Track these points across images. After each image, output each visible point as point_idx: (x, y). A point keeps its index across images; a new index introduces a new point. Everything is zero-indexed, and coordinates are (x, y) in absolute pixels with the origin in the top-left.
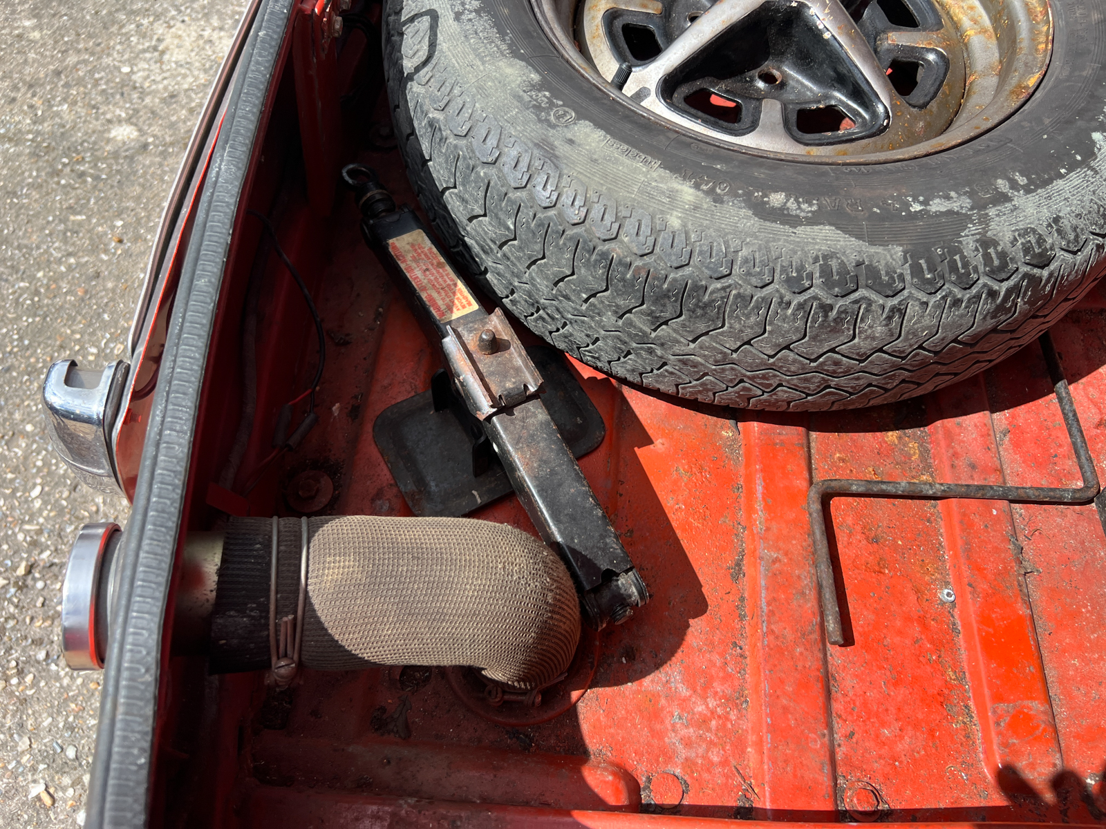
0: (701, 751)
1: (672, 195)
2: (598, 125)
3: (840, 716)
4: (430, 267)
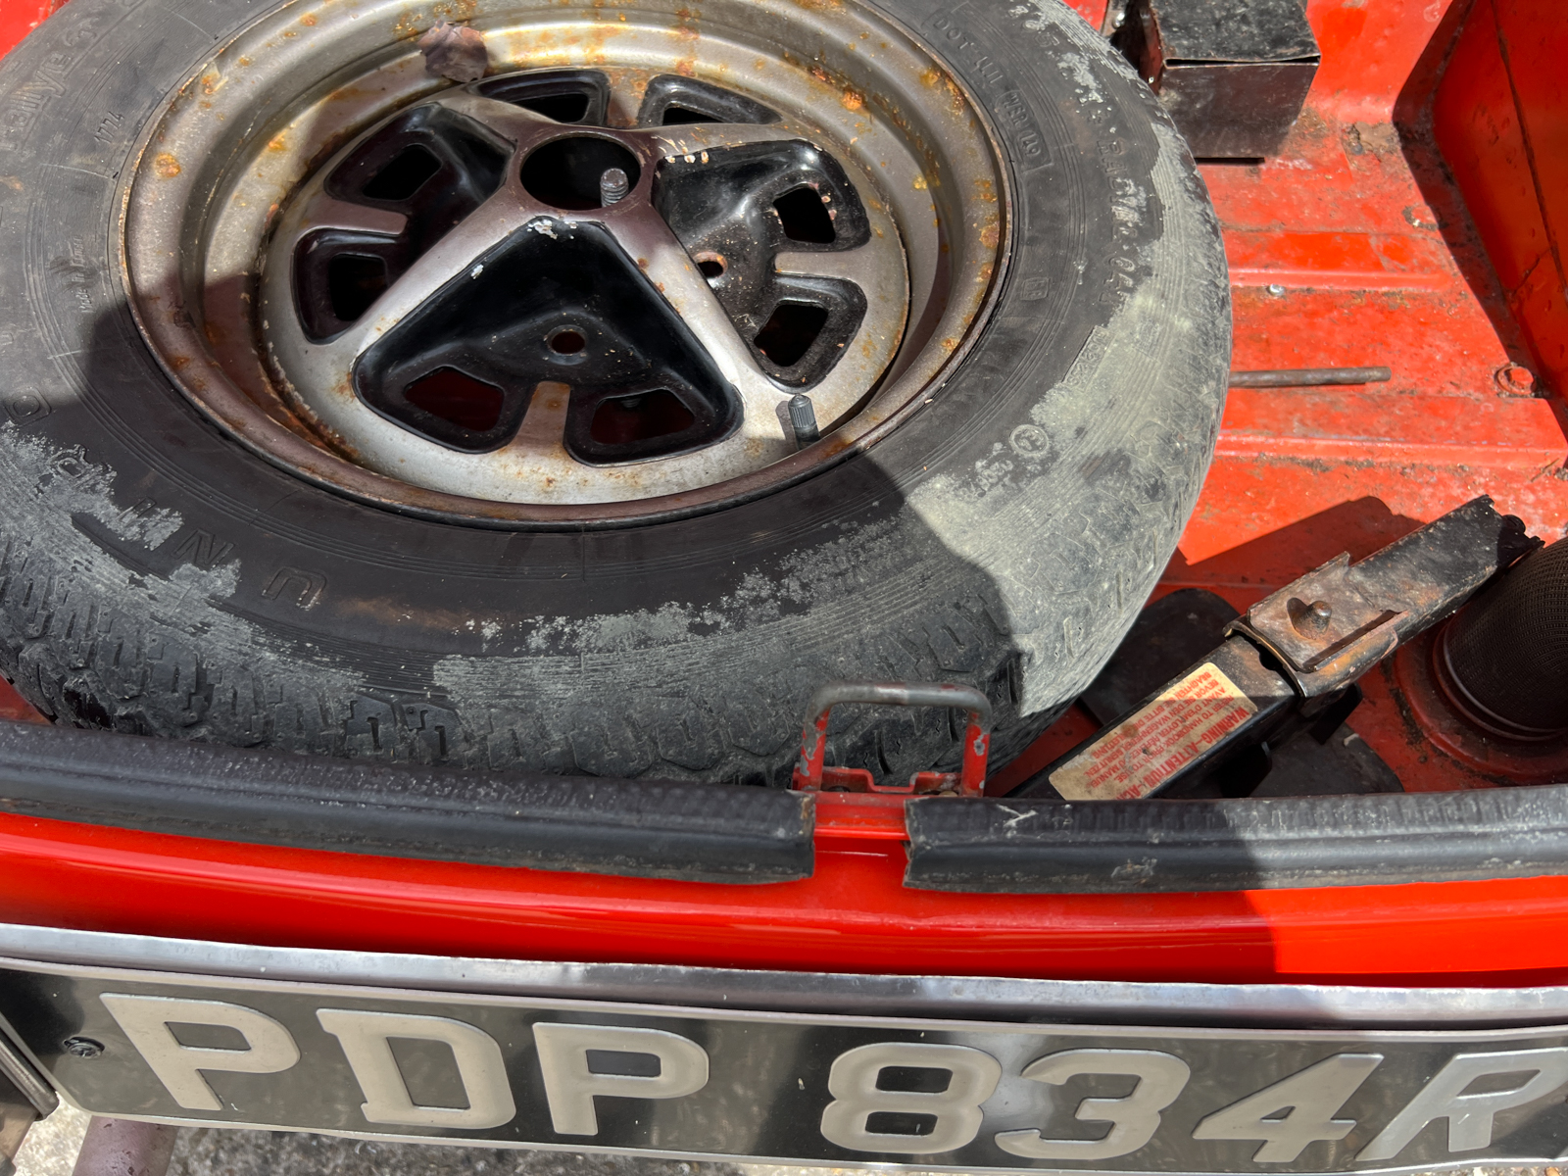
1: (1149, 319)
2: (1036, 394)
4: (1138, 746)
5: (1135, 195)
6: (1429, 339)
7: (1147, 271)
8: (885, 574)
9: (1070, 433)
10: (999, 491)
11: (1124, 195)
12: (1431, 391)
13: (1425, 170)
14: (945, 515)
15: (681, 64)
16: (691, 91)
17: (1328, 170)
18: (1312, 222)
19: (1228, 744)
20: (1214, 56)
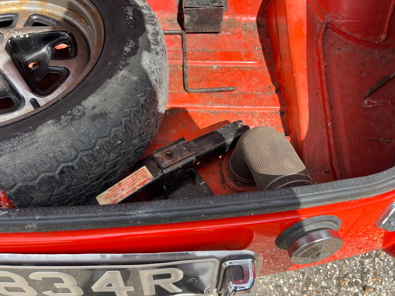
0: (268, 123)
1: (124, 77)
2: (85, 98)
3: (252, 92)
4: (121, 188)
5: (131, 44)
6: (253, 79)
7: (128, 64)
8: (26, 146)
9: (90, 108)
10: (66, 123)
11: (128, 45)
12: (249, 93)
13: (262, 34)
14: (48, 130)
15: (42, 11)
16: (41, 18)
17: (236, 35)
18: (229, 48)
19: (144, 187)
20: (196, 6)
